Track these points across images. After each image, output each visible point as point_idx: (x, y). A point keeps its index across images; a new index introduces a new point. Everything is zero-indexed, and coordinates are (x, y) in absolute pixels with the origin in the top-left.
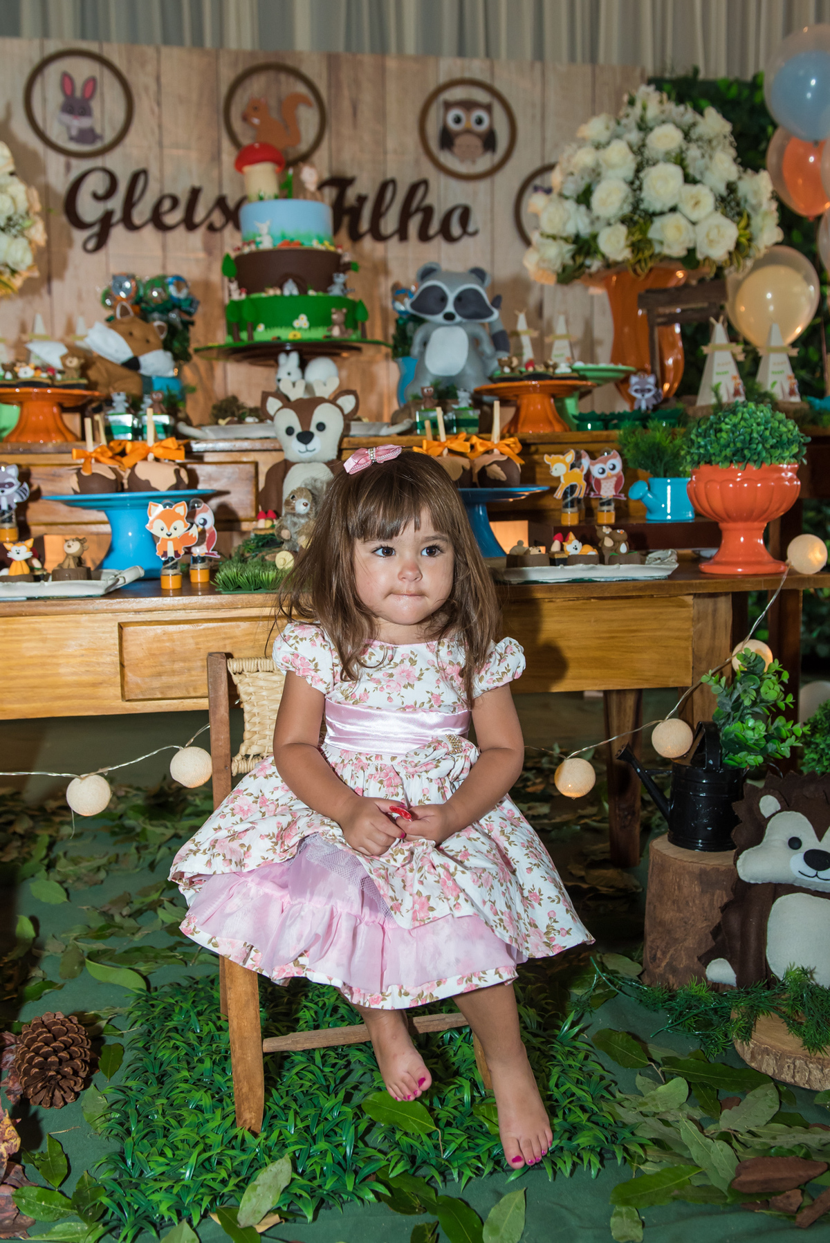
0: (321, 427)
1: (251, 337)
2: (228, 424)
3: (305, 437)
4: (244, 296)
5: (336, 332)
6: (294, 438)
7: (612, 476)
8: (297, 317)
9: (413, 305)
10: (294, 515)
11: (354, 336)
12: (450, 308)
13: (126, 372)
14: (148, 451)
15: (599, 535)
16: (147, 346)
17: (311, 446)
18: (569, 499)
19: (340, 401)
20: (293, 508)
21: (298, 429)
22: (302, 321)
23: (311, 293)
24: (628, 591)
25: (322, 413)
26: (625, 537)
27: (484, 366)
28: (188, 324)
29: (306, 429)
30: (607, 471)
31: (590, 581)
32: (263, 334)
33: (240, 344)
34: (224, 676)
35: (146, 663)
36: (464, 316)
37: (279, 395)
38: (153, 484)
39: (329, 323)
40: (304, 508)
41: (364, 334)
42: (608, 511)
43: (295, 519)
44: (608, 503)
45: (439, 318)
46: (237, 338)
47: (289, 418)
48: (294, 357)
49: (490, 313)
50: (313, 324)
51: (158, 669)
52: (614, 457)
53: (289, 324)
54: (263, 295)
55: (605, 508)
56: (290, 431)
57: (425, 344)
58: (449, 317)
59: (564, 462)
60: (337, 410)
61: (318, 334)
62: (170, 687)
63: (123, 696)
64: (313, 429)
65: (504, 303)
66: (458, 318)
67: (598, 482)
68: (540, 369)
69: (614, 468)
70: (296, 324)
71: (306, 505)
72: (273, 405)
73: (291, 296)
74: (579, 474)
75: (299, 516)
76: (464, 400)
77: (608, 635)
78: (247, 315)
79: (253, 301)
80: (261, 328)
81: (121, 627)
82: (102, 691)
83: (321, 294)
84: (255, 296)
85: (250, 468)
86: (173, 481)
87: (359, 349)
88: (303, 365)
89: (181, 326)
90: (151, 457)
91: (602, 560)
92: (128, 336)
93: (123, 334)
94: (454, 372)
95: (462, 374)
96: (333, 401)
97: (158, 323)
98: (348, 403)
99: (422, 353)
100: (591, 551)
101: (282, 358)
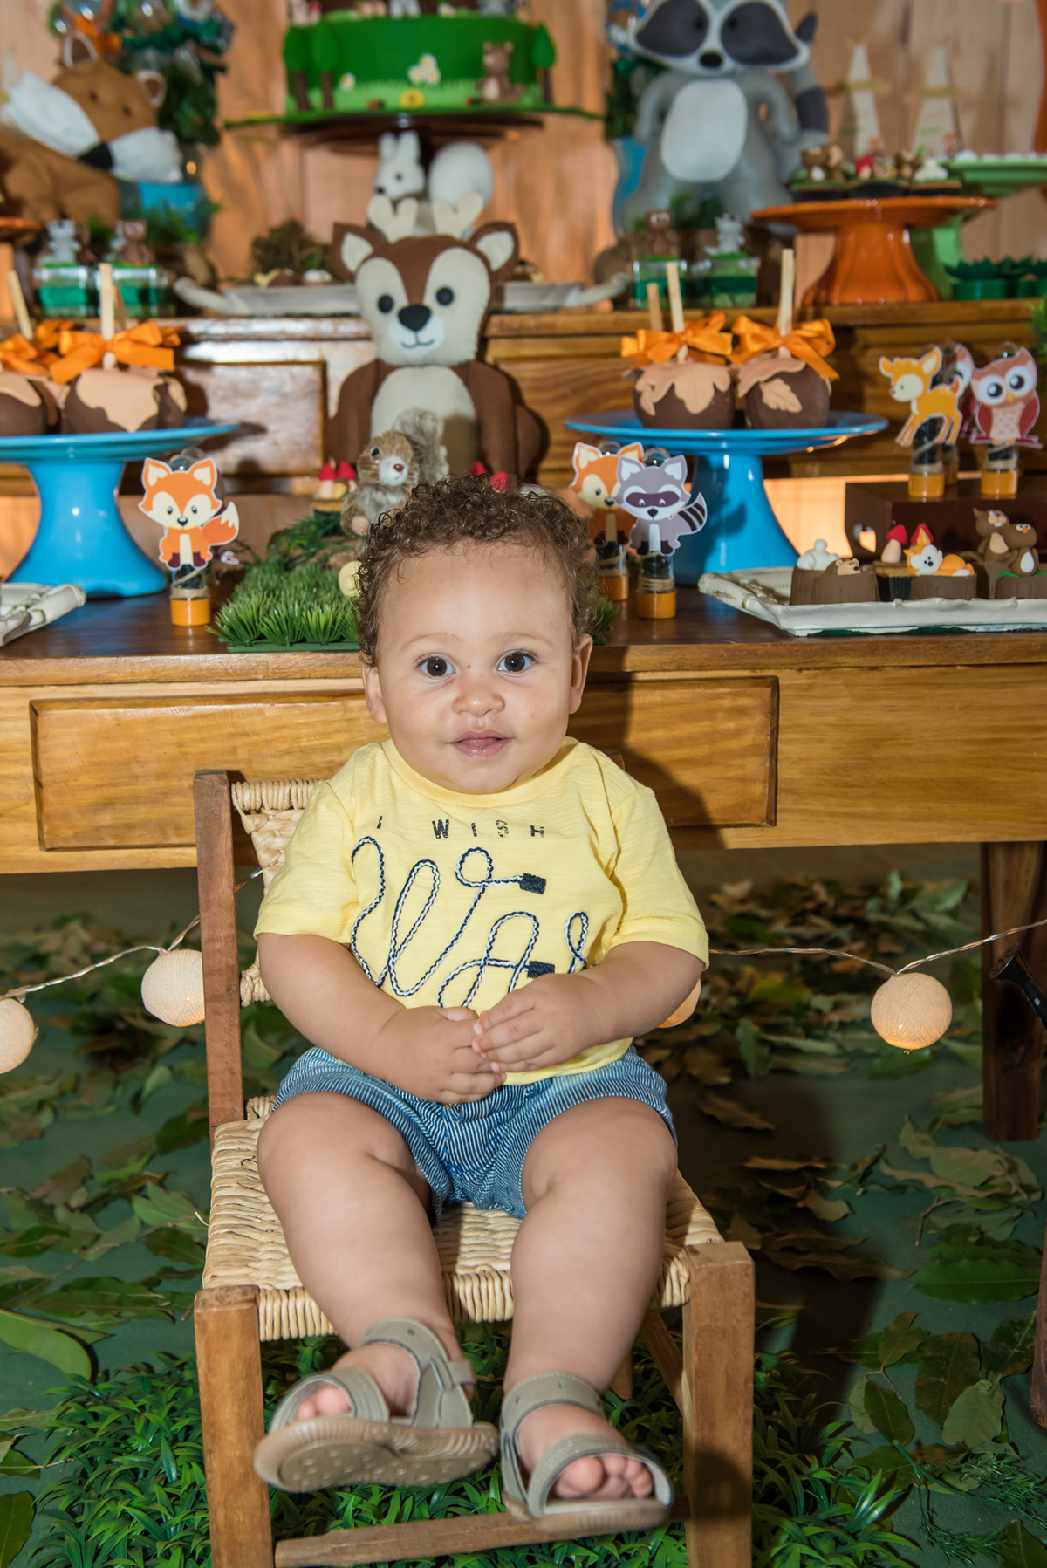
0: (445, 296)
1: (328, 101)
2: (273, 284)
3: (415, 317)
4: (315, 17)
5: (492, 90)
6: (392, 318)
7: (1016, 400)
8: (415, 61)
9: (641, 37)
10: (377, 487)
11: (527, 99)
12: (713, 42)
13: (86, 173)
14: (103, 349)
15: (980, 527)
16: (127, 121)
17: (426, 334)
18: (927, 446)
19: (484, 244)
20: (376, 475)
21: (401, 301)
22: (426, 69)
23: (446, 11)
24: (1031, 653)
25: (448, 269)
26: (1033, 539)
27: (778, 161)
28: (211, 72)
29: (416, 301)
30: (1006, 389)
31: (956, 631)
32: (351, 96)
33: (307, 116)
34: (226, 816)
35: (85, 779)
36: (740, 58)
37: (370, 232)
38: (113, 416)
39: (477, 73)
40: (396, 474)
41: (547, 96)
42: (1004, 471)
43: (379, 496)
44: (1004, 454)
45: (691, 63)
46: (304, 104)
47: (382, 278)
48: (409, 146)
49: (792, 53)
50: (449, 73)
51: (108, 793)
52: (1022, 362)
53: (401, 77)
54: (352, 15)
55: (999, 464)
56: (385, 304)
57: (662, 115)
58: (711, 61)
59: (919, 372)
60: (478, 262)
61: (456, 96)
62: (130, 827)
63: (41, 841)
64: (429, 300)
65: (821, 33)
66: (729, 64)
67: (986, 412)
68: (886, 172)
69: (1021, 383)
70: (416, 74)
71: (399, 468)
72: (354, 250)
73: (406, 18)
74: (949, 396)
75: (386, 489)
76: (729, 234)
77: (986, 736)
78: (322, 57)
79: (334, 31)
80: (348, 82)
81: (35, 710)
82: (7, 830)
83: (464, 12)
84: (337, 16)
85: (311, 373)
86: (152, 409)
87: (538, 124)
88: (426, 159)
89: (198, 77)
90: (109, 360)
91: (982, 587)
92: (89, 101)
93: (77, 97)
94: (717, 173)
95: (733, 178)
96: (470, 245)
97: (144, 75)
98: (498, 248)
99: (657, 135)
100: (960, 569)
101: (387, 144)
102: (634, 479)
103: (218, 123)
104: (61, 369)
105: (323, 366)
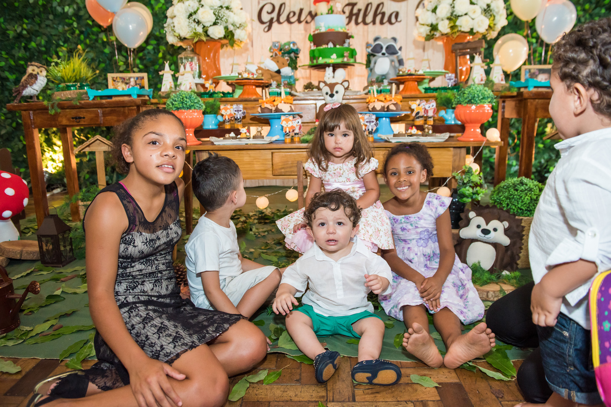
0: (337, 92)
1: (317, 62)
2: (308, 91)
3: (332, 96)
4: (315, 48)
5: (345, 59)
6: (328, 96)
7: (432, 108)
8: (332, 55)
9: (371, 50)
11: (352, 61)
12: (384, 51)
13: (276, 74)
14: (282, 100)
16: (283, 65)
17: (334, 98)
18: (417, 116)
19: (344, 84)
21: (330, 93)
22: (334, 56)
23: (338, 46)
25: (338, 88)
26: (431, 128)
27: (395, 71)
28: (296, 58)
32: (321, 61)
33: (313, 64)
35: (280, 164)
36: (389, 54)
37: (325, 82)
38: (283, 110)
39: (343, 56)
41: (355, 60)
42: (431, 120)
44: (431, 117)
45: (380, 54)
46: (313, 62)
47: (326, 89)
48: (331, 68)
49: (397, 53)
50: (338, 57)
51: (283, 166)
52: (433, 102)
53: (329, 57)
54: (321, 47)
56: (327, 94)
57: (375, 63)
58: (383, 54)
59: (416, 104)
60: (342, 87)
61: (339, 61)
62: (286, 172)
64: (334, 93)
65: (403, 49)
66: (387, 55)
67: (427, 110)
69: (433, 106)
70: (332, 57)
72: (322, 85)
73: (331, 48)
76: (386, 82)
78: (317, 54)
79: (319, 50)
80: (321, 58)
81: (272, 153)
82: (267, 172)
83: (341, 47)
84: (319, 48)
85: (314, 105)
86: (289, 109)
87: (353, 65)
88: (334, 71)
89: (294, 58)
90: (283, 102)
91: (423, 135)
92: (277, 62)
93: (275, 62)
94: (384, 73)
95: (387, 74)
96: (341, 84)
97: (287, 58)
98: (346, 84)
99: (374, 67)
100: (420, 133)
101: (327, 68)
102: (367, 119)
103: (298, 66)
104: (275, 103)
105: (316, 104)
